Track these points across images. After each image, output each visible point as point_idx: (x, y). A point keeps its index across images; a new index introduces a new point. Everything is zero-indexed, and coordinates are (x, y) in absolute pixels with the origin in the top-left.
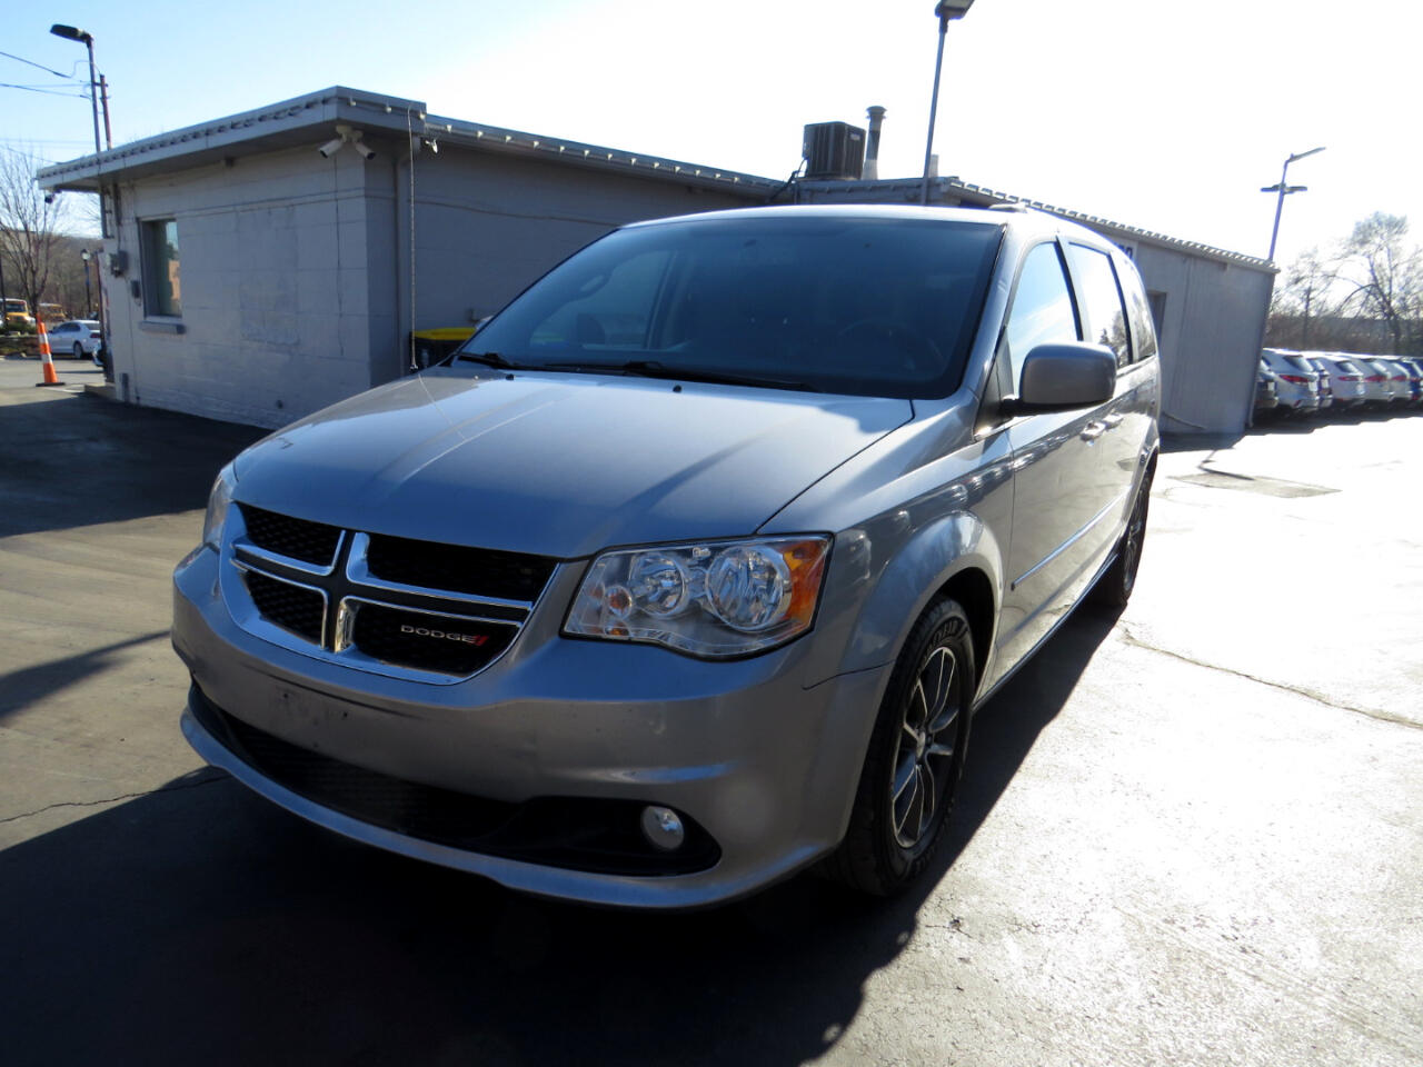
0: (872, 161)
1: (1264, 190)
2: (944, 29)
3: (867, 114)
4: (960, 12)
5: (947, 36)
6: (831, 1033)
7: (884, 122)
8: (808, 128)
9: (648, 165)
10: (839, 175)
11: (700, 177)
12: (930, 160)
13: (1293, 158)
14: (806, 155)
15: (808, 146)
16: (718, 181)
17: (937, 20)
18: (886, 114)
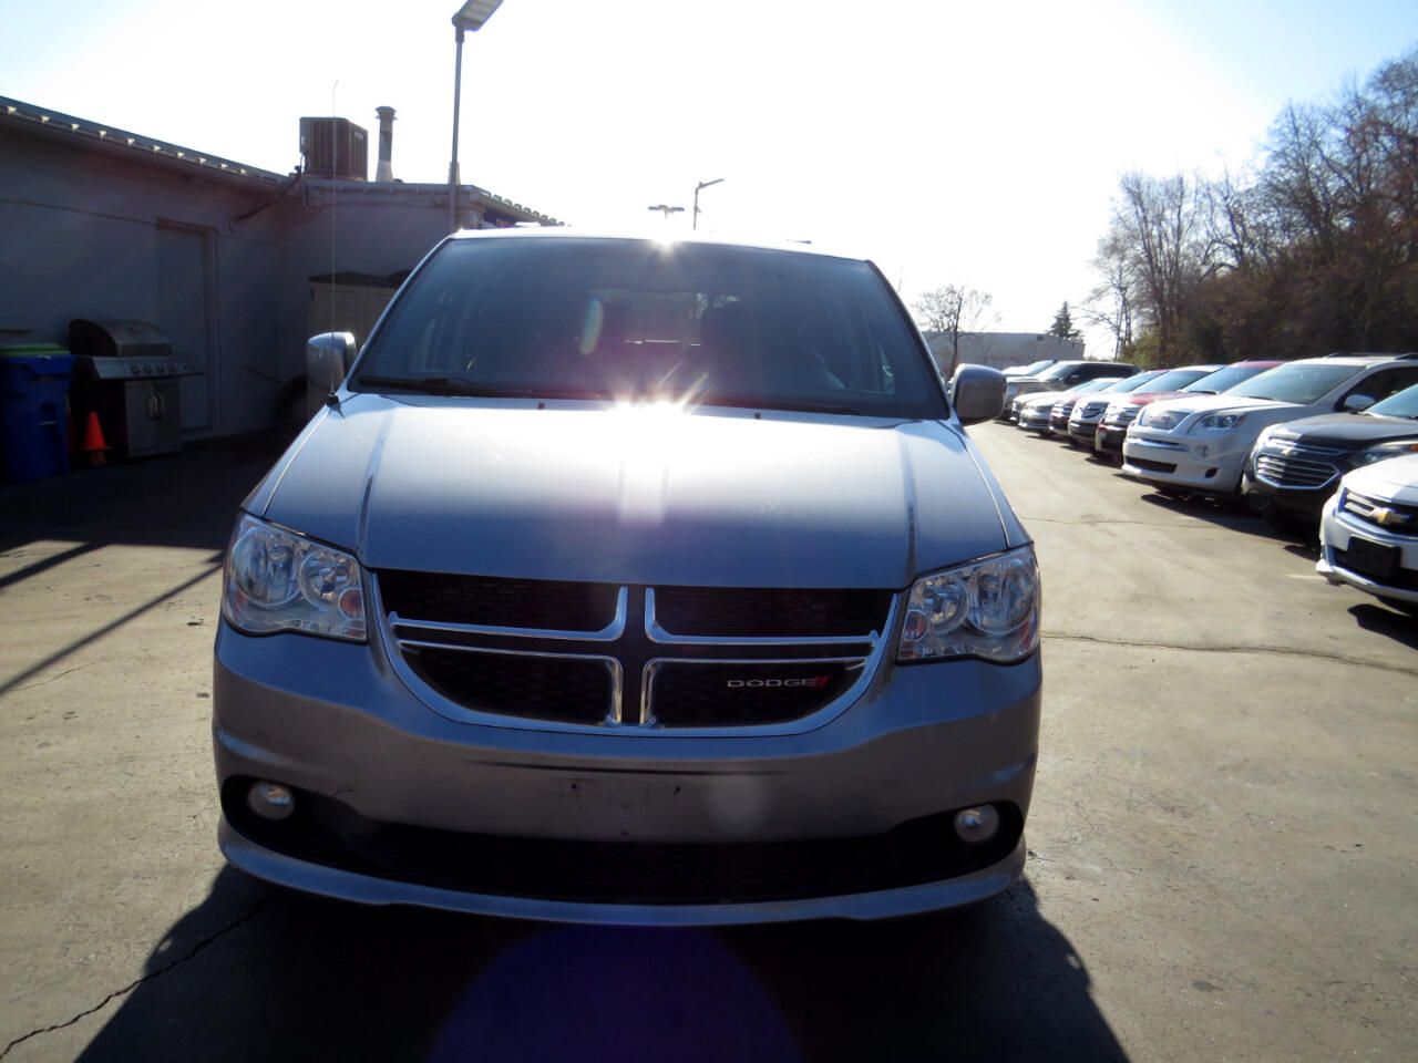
0: (387, 163)
1: (651, 208)
2: (460, 39)
3: (377, 114)
4: (476, 25)
5: (464, 45)
6: (1072, 961)
7: (395, 124)
8: (303, 121)
9: (146, 148)
10: (348, 175)
11: (204, 166)
12: (454, 167)
13: (702, 186)
14: (304, 150)
15: (306, 140)
16: (224, 171)
17: (453, 30)
18: (396, 115)
